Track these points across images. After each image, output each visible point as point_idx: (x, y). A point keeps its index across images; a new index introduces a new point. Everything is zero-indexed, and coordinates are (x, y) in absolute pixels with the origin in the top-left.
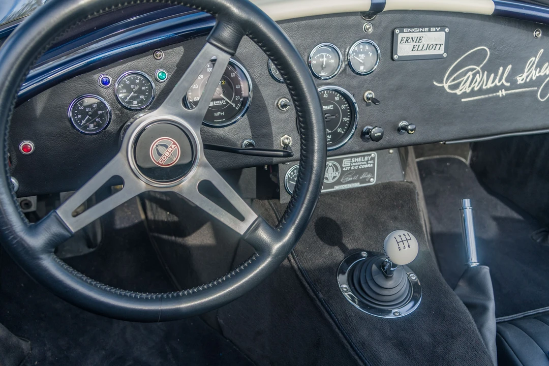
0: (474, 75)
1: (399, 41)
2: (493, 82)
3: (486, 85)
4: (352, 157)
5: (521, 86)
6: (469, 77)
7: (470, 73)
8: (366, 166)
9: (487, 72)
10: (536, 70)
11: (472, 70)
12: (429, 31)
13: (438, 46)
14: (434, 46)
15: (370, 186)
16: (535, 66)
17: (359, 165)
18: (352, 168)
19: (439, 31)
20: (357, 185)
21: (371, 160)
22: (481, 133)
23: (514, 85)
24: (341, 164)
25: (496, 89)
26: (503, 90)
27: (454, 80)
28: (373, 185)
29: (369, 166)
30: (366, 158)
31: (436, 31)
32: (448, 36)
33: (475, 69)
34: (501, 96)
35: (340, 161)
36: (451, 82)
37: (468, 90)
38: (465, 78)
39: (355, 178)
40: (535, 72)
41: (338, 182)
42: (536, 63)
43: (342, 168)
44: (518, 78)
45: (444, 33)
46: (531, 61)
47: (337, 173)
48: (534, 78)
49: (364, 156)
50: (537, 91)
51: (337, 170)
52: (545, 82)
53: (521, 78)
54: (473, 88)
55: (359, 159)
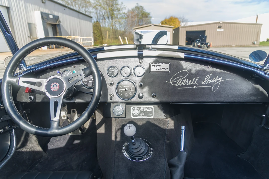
0: (183, 80)
1: (151, 67)
2: (191, 83)
3: (188, 84)
4: (144, 107)
5: (203, 85)
6: (180, 80)
7: (181, 79)
8: (149, 111)
9: (188, 79)
10: (210, 79)
11: (181, 78)
12: (163, 64)
13: (166, 69)
14: (165, 69)
15: (151, 118)
16: (209, 78)
17: (147, 110)
18: (144, 111)
19: (167, 64)
20: (146, 117)
21: (151, 109)
22: (187, 101)
23: (201, 84)
24: (140, 109)
25: (192, 85)
26: (196, 86)
27: (174, 81)
28: (152, 118)
29: (151, 111)
30: (149, 108)
31: (165, 64)
32: (170, 66)
33: (183, 78)
34: (195, 88)
35: (140, 108)
36: (173, 81)
37: (180, 85)
38: (179, 80)
39: (145, 115)
40: (209, 80)
41: (139, 115)
42: (210, 77)
43: (140, 110)
44: (202, 82)
45: (168, 65)
46: (208, 76)
47: (138, 112)
48: (209, 83)
49: (149, 107)
50: (212, 88)
51: (138, 111)
52: (215, 84)
53: (204, 82)
54: (183, 84)
55: (147, 108)
